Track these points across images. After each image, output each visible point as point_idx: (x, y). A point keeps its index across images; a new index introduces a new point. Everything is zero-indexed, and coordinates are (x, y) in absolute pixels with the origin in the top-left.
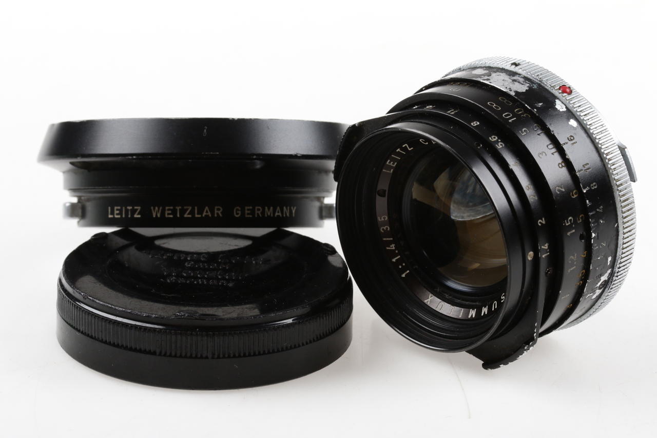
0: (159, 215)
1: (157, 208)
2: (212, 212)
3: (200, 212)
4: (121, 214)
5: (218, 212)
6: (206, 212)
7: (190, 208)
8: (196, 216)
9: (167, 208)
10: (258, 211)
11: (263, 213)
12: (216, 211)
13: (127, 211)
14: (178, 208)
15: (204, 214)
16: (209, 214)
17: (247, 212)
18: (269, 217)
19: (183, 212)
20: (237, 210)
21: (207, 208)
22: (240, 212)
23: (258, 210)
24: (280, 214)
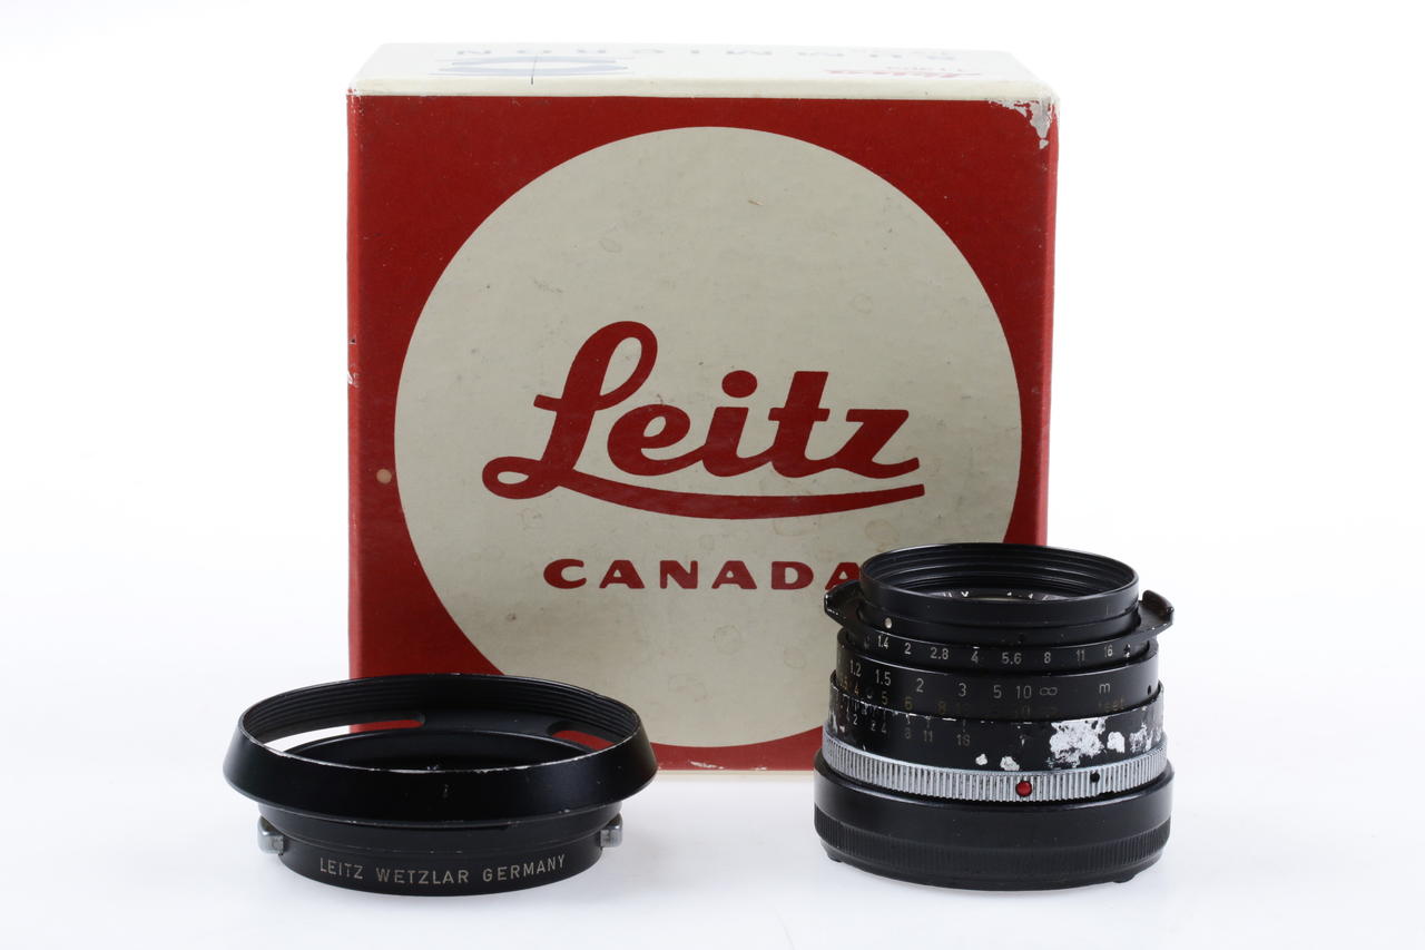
0: (386, 879)
1: (383, 870)
2: (456, 878)
3: (440, 878)
4: (336, 869)
5: (463, 876)
6: (448, 877)
7: (427, 873)
8: (435, 882)
9: (396, 871)
10: (515, 871)
11: (521, 873)
12: (460, 876)
13: (344, 868)
14: (412, 872)
15: (445, 879)
16: (451, 879)
17: (500, 874)
18: (529, 876)
19: (417, 877)
20: (488, 872)
21: (448, 872)
22: (490, 875)
23: (515, 869)
24: (543, 869)
